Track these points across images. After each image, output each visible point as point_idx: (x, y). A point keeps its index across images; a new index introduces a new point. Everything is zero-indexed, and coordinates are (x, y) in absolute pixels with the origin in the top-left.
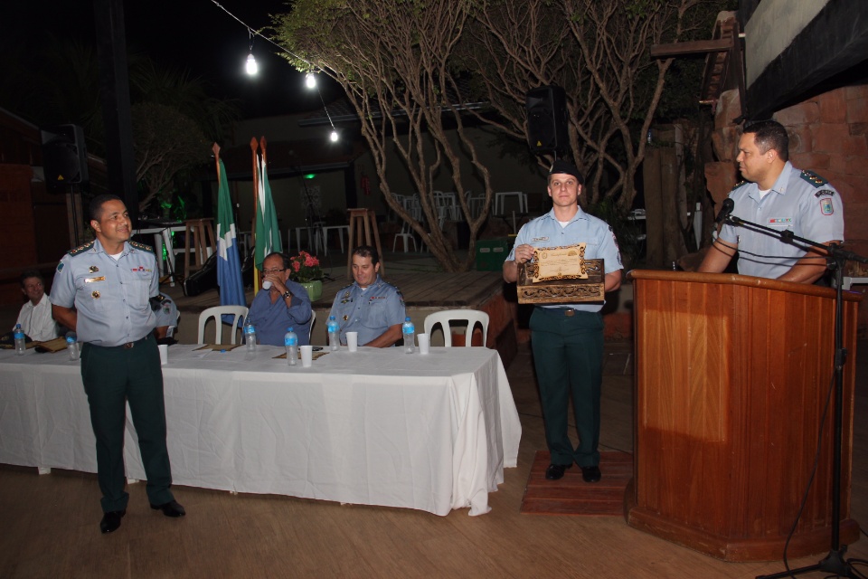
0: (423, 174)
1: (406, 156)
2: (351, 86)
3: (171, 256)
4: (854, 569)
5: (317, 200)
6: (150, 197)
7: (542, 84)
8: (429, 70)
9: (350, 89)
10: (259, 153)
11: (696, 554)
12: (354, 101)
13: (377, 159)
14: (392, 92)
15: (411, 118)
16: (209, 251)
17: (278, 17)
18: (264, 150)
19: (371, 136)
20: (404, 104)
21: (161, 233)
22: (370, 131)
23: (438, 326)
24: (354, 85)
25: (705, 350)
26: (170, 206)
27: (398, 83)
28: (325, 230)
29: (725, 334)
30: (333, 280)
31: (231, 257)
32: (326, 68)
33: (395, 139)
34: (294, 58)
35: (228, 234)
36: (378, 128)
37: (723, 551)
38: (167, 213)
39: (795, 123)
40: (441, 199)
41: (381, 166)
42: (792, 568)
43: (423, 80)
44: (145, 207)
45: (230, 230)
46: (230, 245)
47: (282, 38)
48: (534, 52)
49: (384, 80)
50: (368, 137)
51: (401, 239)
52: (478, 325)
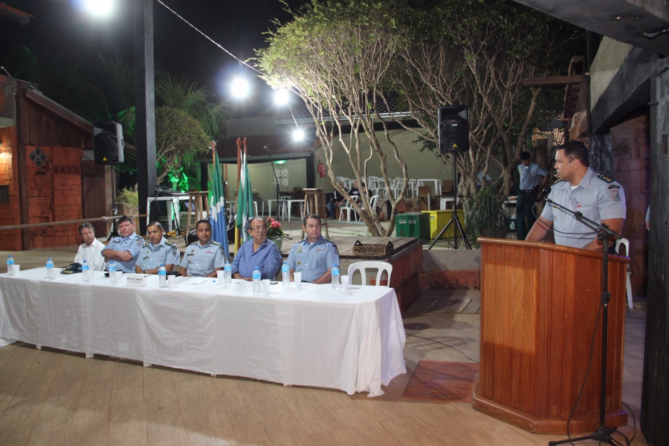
0: (359, 165)
1: (348, 152)
2: (311, 101)
3: (178, 217)
4: (613, 439)
5: (285, 180)
6: (165, 174)
7: (447, 103)
8: (366, 91)
9: (309, 102)
10: (242, 148)
11: (513, 427)
12: (312, 112)
13: (326, 154)
14: (340, 106)
15: (352, 125)
16: (205, 214)
17: (260, 51)
18: (245, 147)
19: (323, 137)
20: (348, 114)
21: (172, 200)
22: (323, 133)
23: (357, 272)
24: (313, 100)
25: (522, 291)
26: (177, 181)
27: (344, 99)
28: (290, 202)
29: (535, 281)
30: (291, 239)
31: (220, 221)
32: (293, 88)
33: (340, 140)
34: (270, 80)
35: (218, 203)
36: (329, 131)
37: (531, 426)
38: (175, 186)
39: (627, 137)
40: (377, 183)
41: (329, 159)
42: (571, 438)
43: (362, 97)
44: (160, 182)
45: (220, 201)
46: (219, 211)
47: (262, 66)
48: (442, 81)
49: (334, 97)
50: (321, 138)
51: (345, 211)
52: (385, 272)
